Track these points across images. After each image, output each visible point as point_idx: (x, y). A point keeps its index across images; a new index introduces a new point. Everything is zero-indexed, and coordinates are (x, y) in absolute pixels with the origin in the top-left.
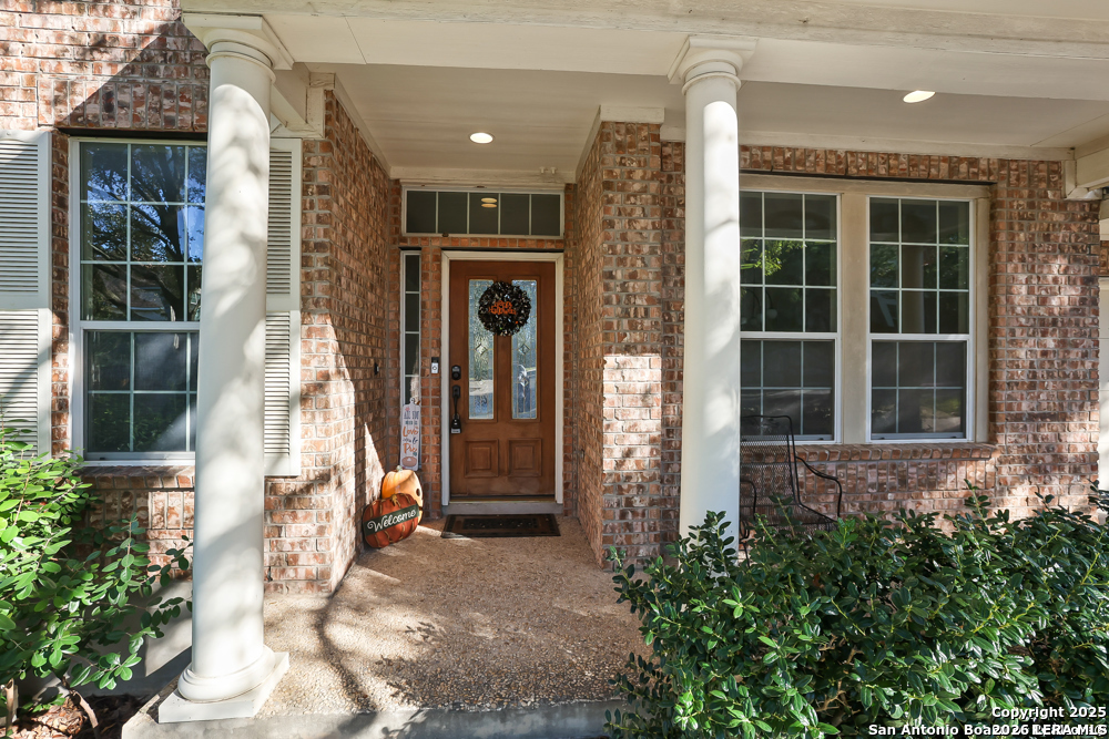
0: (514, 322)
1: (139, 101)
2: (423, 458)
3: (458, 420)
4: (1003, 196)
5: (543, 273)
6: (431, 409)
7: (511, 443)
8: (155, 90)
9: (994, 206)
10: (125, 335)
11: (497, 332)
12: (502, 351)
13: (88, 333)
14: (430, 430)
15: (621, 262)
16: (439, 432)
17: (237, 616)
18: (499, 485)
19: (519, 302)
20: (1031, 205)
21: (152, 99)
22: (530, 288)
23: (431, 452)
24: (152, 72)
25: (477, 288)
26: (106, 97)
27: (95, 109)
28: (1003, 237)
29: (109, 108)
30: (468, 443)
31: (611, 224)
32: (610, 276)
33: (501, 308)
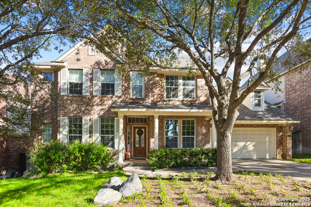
0: (141, 134)
1: (107, 114)
2: (130, 151)
3: (134, 146)
4: (198, 120)
5: (145, 128)
6: (131, 145)
7: (141, 150)
8: (108, 113)
9: (197, 121)
10: (104, 136)
11: (139, 136)
12: (140, 138)
13: (101, 136)
14: (131, 148)
15: (152, 129)
16: (132, 148)
17: (121, 156)
18: (139, 155)
19: (142, 131)
20: (201, 121)
21: (108, 114)
22: (143, 130)
23: (131, 150)
24: (108, 112)
25: (137, 130)
26: (104, 114)
27: (103, 115)
28: (198, 124)
29: (104, 115)
30: (136, 150)
31: (151, 125)
32: (151, 130)
33: (140, 132)
